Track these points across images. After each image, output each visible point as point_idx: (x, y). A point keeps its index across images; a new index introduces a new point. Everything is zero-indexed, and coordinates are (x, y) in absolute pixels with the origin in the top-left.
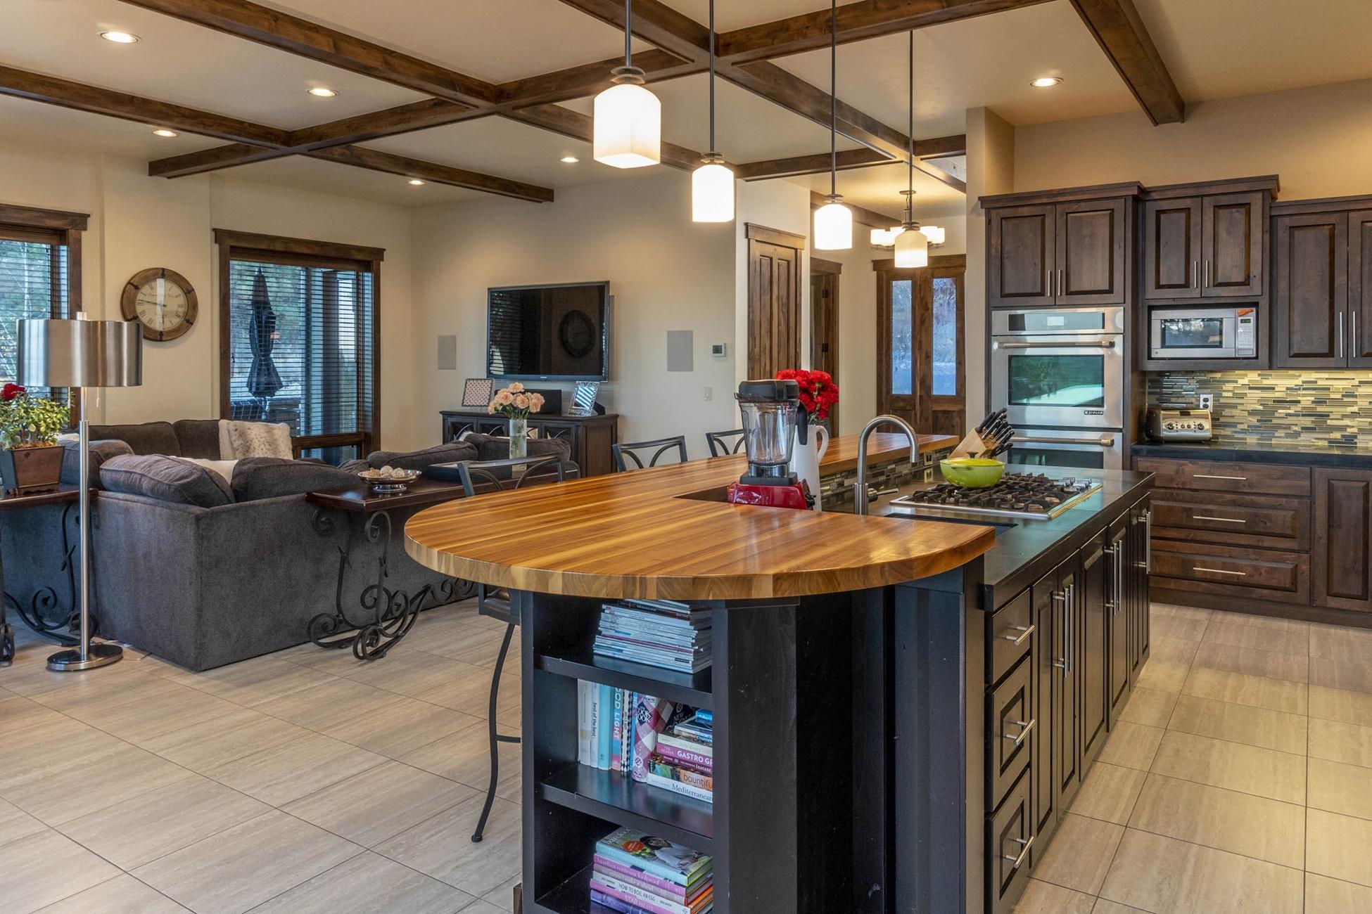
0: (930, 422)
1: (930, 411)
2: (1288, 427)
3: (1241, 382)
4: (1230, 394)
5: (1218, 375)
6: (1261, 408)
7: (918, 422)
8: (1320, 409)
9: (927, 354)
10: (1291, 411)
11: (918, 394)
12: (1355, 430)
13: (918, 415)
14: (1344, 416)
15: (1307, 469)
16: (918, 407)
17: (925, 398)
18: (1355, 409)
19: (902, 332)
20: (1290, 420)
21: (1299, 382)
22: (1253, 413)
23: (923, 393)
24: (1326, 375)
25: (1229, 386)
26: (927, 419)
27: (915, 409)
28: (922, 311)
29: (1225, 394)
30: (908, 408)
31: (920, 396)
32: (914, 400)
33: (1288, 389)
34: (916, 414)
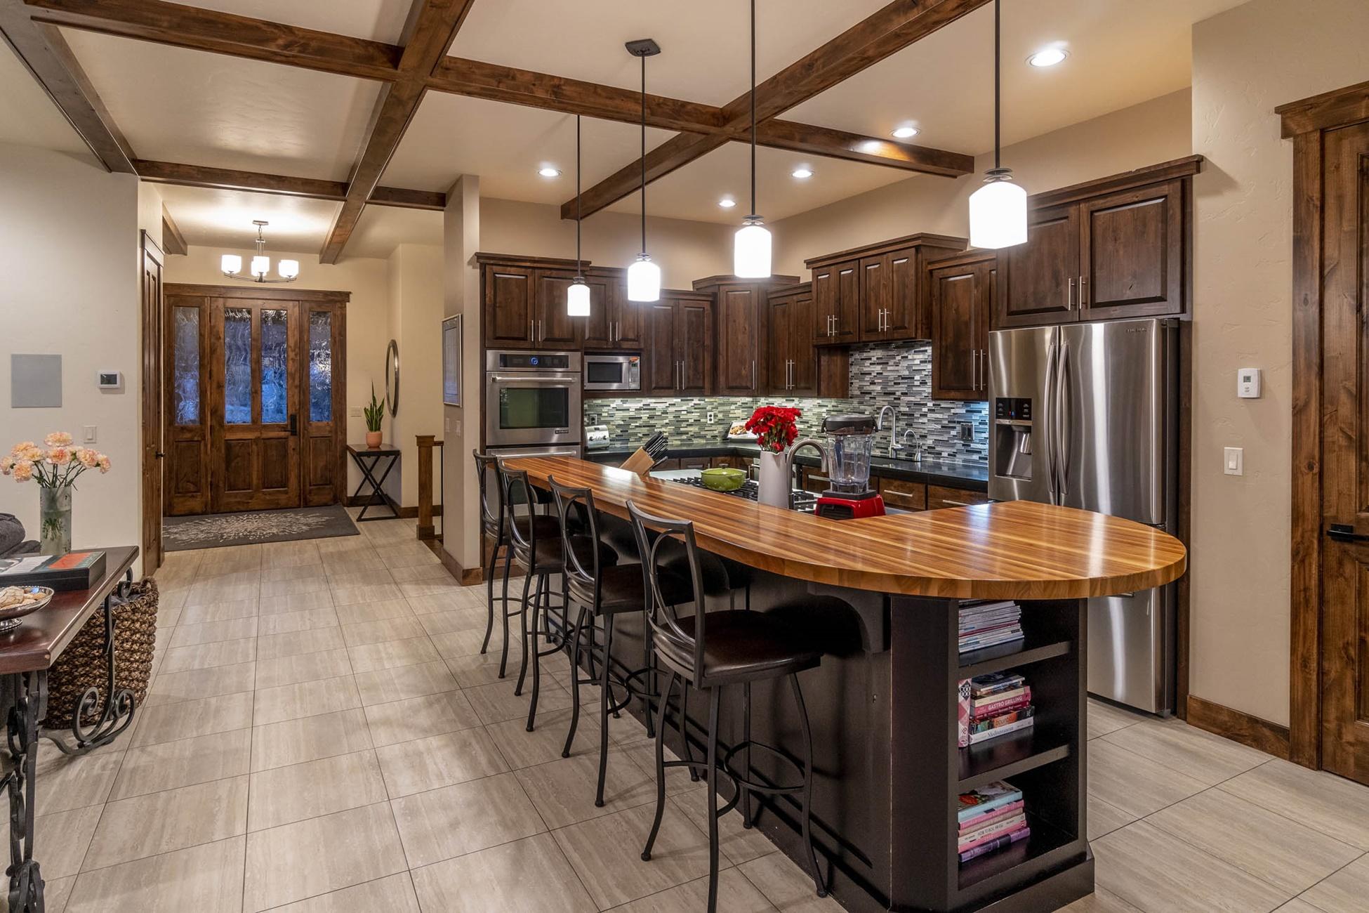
0: (223, 451)
1: (223, 441)
2: (636, 434)
3: (613, 405)
4: (606, 414)
5: (599, 401)
6: (622, 423)
7: (209, 452)
8: (652, 422)
9: (218, 383)
10: (637, 424)
11: (209, 424)
12: (667, 434)
13: (209, 446)
14: (663, 426)
15: (677, 460)
16: (208, 436)
17: (217, 427)
18: (667, 421)
19: (186, 361)
20: (637, 430)
21: (640, 405)
22: (618, 426)
23: (214, 423)
24: (653, 400)
25: (605, 409)
26: (219, 450)
27: (204, 439)
29: (604, 414)
30: (196, 439)
31: (211, 426)
32: (204, 430)
33: (636, 409)
34: (206, 446)
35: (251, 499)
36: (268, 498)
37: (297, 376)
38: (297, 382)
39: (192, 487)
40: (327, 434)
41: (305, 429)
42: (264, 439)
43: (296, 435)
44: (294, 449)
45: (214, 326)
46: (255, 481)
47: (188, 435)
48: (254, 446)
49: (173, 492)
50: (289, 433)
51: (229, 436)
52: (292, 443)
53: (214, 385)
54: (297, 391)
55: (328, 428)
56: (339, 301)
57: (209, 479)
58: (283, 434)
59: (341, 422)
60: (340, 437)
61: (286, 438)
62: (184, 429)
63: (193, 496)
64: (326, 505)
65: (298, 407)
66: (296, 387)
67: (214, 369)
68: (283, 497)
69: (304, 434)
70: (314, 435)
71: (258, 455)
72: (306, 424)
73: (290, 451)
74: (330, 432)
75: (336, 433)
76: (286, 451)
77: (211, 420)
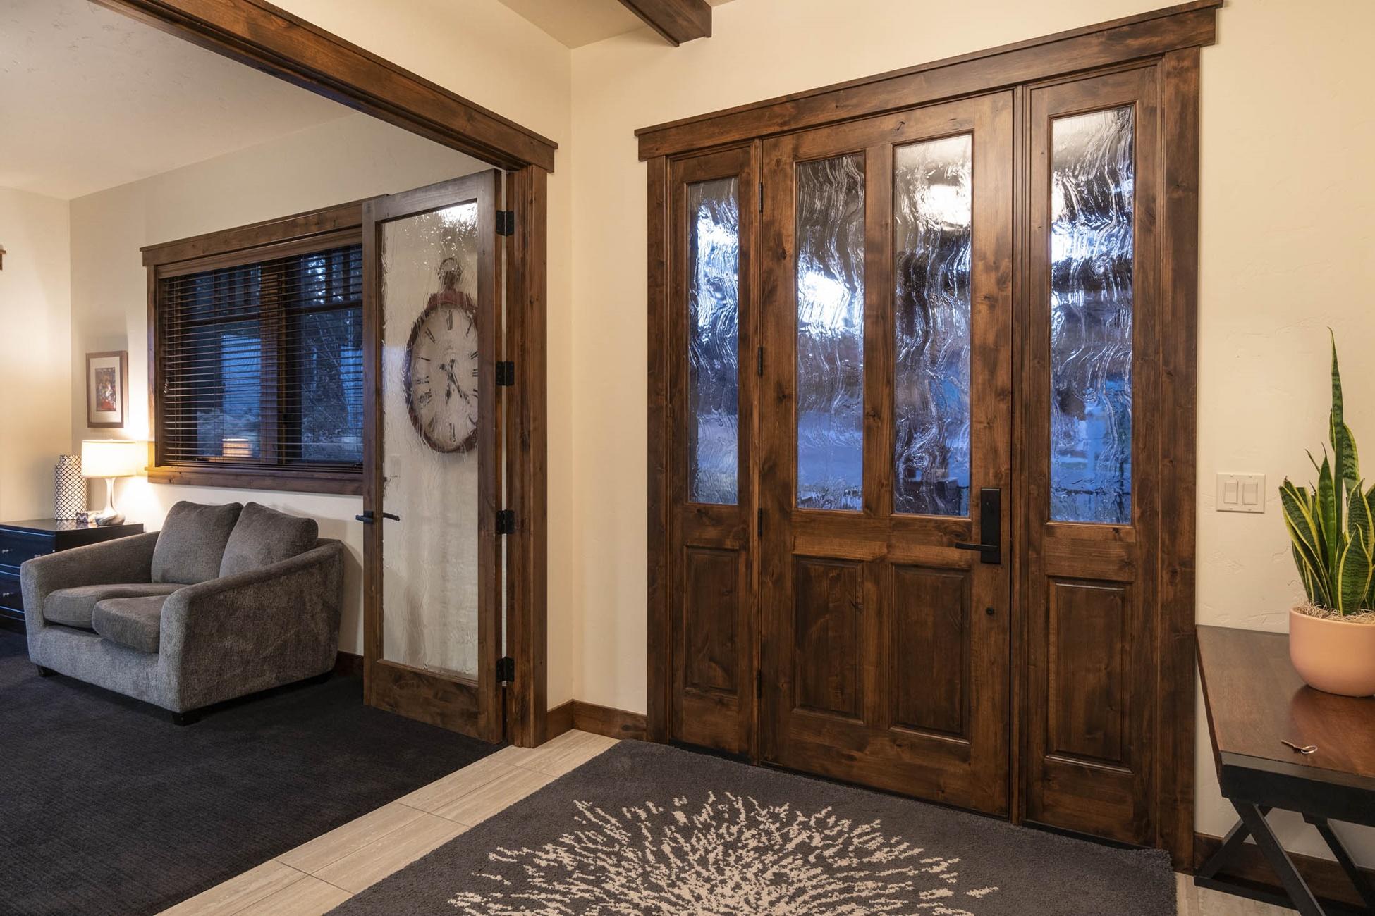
0: (790, 587)
1: (789, 558)
7: (756, 586)
9: (779, 386)
11: (756, 504)
13: (756, 567)
16: (754, 542)
17: (775, 517)
23: (770, 504)
26: (778, 582)
27: (745, 547)
28: (768, 263)
30: (728, 544)
31: (760, 511)
32: (746, 522)
34: (749, 566)
35: (861, 748)
36: (907, 757)
37: (1005, 354)
38: (1003, 378)
39: (718, 675)
40: (1111, 572)
41: (1029, 543)
42: (899, 566)
43: (997, 562)
44: (990, 612)
45: (771, 223)
46: (870, 698)
47: (711, 533)
48: (869, 586)
49: (679, 683)
50: (977, 554)
51: (807, 546)
52: (983, 587)
53: (771, 394)
54: (1003, 406)
55: (1117, 551)
56: (1171, 48)
57: (756, 663)
58: (954, 555)
59: (1173, 535)
60: (1165, 591)
61: (967, 570)
62: (705, 514)
63: (721, 702)
64: (1103, 838)
65: (1004, 467)
66: (1001, 394)
67: (771, 349)
68: (955, 768)
69: (1025, 564)
70: (1065, 569)
71: (880, 612)
72: (1035, 524)
73: (979, 618)
74: (1126, 564)
75: (1150, 573)
76: (965, 613)
77: (762, 493)
